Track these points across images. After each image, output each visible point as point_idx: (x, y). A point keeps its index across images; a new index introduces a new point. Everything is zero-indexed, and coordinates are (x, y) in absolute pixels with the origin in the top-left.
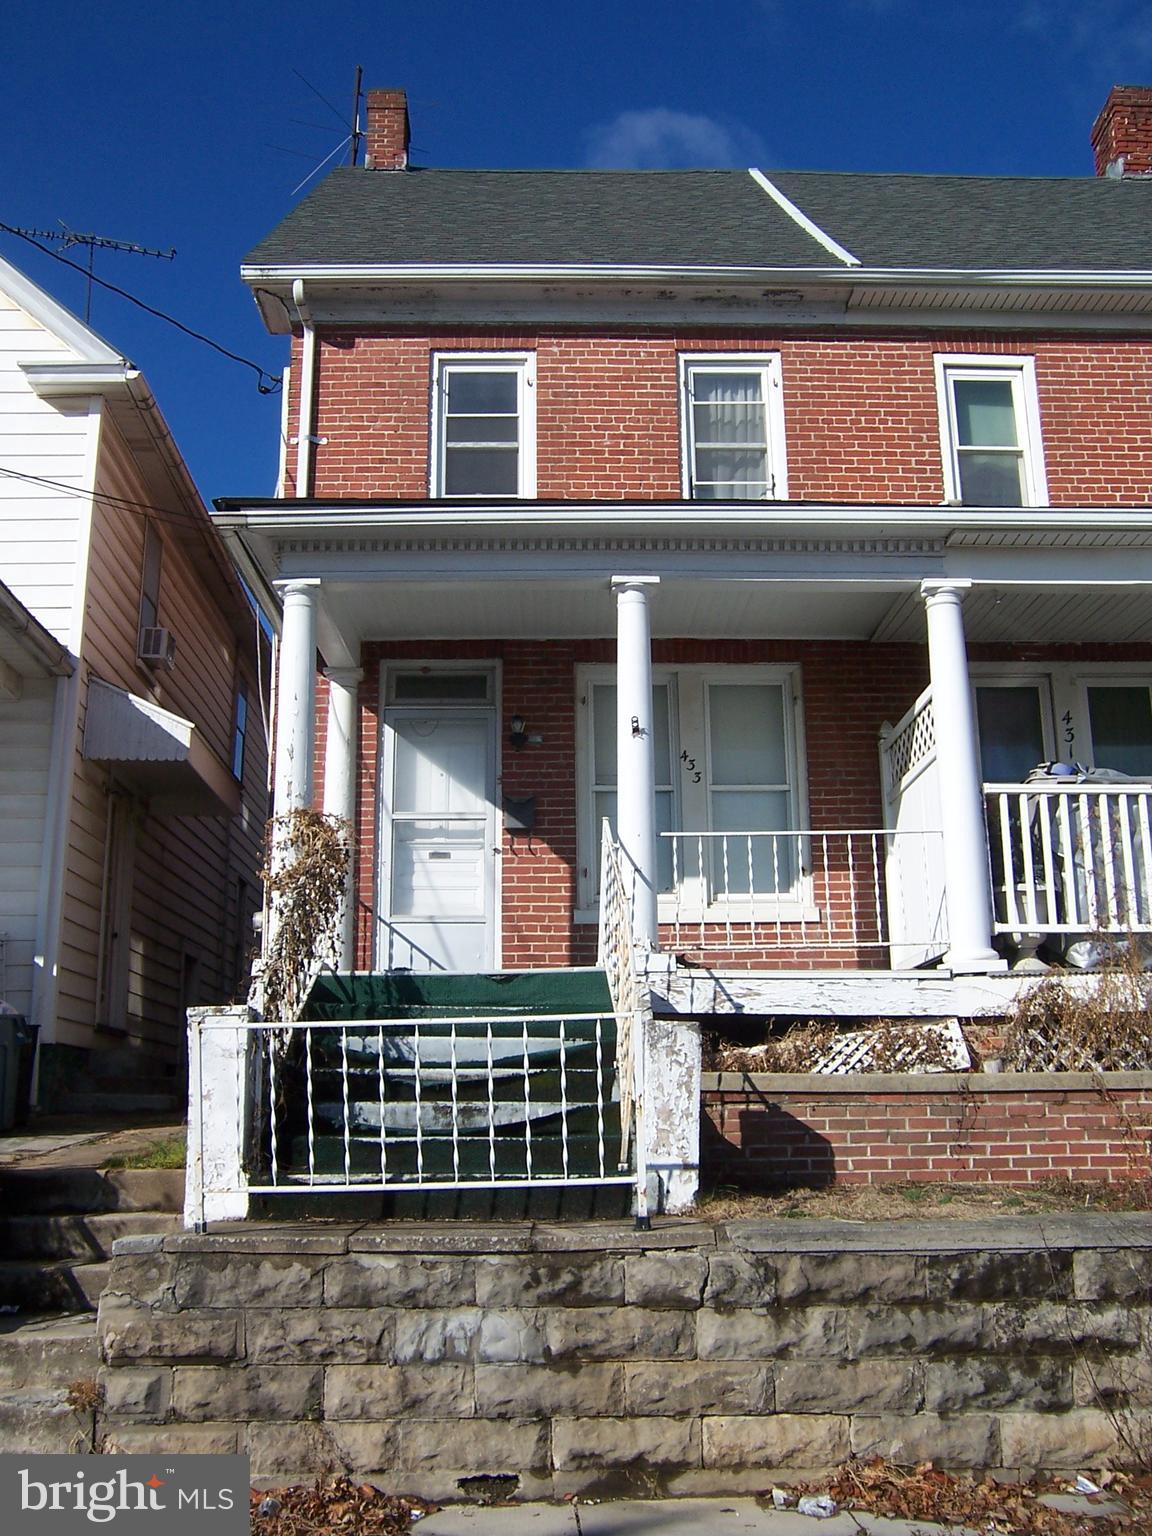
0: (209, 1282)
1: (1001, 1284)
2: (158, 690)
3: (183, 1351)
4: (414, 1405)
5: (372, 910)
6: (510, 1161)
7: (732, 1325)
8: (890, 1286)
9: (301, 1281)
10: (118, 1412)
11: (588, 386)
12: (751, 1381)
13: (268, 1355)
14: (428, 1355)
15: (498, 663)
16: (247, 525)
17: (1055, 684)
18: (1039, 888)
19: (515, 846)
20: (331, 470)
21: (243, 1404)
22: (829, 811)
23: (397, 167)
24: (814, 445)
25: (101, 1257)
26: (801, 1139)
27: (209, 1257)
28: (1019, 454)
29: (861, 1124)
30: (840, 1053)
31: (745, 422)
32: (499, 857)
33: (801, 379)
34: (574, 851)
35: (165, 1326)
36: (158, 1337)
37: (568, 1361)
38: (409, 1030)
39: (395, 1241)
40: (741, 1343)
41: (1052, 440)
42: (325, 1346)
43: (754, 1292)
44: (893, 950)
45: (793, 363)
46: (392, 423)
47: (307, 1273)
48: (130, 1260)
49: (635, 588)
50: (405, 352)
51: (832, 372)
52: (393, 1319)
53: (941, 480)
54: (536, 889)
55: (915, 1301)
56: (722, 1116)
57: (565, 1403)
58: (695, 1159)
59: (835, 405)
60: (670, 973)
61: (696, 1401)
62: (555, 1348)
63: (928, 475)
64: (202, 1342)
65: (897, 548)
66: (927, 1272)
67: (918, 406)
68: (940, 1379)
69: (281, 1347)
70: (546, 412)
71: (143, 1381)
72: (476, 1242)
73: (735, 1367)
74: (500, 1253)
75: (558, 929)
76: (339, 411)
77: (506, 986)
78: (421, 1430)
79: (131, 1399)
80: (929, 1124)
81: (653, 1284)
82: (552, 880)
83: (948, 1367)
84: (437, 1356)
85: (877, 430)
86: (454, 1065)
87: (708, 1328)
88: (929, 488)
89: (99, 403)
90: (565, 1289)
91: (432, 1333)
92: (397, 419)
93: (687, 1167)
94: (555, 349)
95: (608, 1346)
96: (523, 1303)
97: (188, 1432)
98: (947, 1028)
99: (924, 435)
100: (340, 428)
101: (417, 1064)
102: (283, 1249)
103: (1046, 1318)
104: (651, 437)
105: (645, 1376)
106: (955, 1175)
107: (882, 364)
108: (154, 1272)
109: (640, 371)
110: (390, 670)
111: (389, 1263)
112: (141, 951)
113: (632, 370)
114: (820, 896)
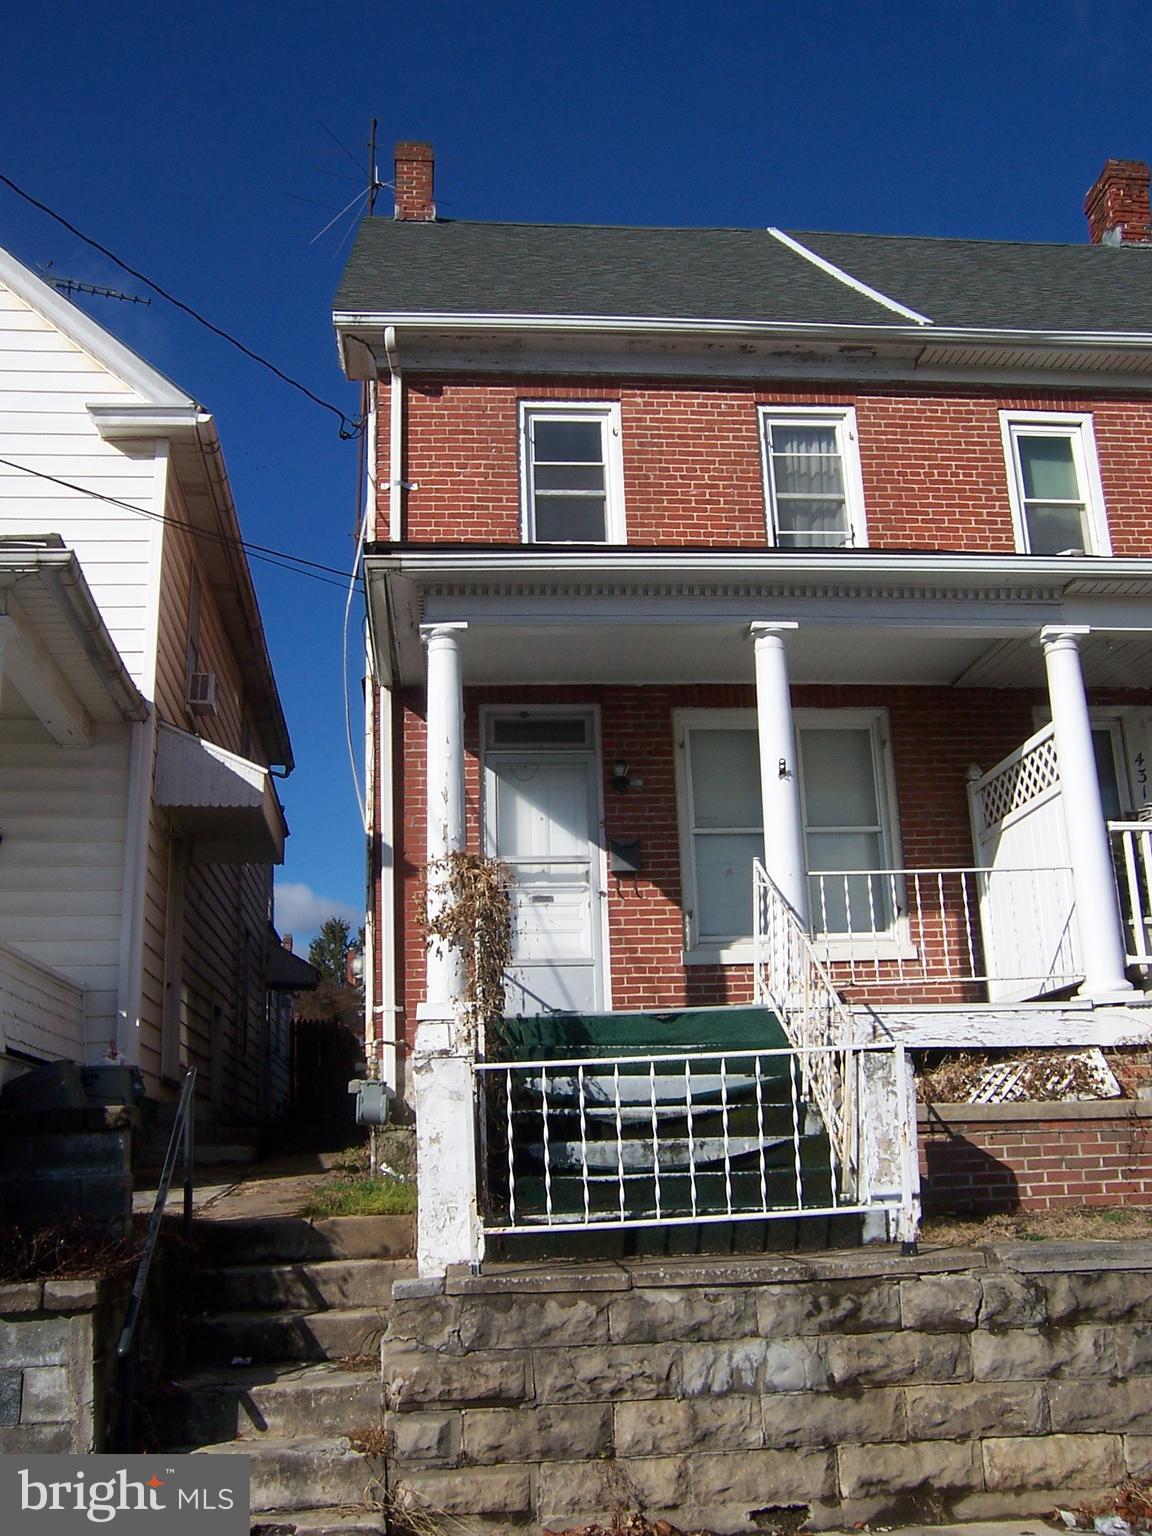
0: (495, 1323)
3: (472, 1394)
4: (704, 1438)
7: (1007, 1346)
9: (587, 1318)
10: (410, 1458)
11: (672, 437)
12: (1028, 1401)
13: (559, 1395)
14: (716, 1388)
15: (596, 708)
16: (401, 568)
17: (1128, 727)
19: (620, 889)
20: (422, 516)
21: (535, 1445)
22: (921, 851)
23: (427, 218)
24: (890, 497)
25: (324, 1306)
27: (494, 1298)
28: (1081, 507)
29: (1036, 1151)
30: (989, 1084)
31: (820, 474)
32: (605, 900)
33: (876, 433)
34: (680, 892)
35: (453, 1369)
36: (447, 1381)
37: (849, 1388)
38: (608, 1070)
39: (679, 1275)
40: (1017, 1363)
41: (1113, 493)
42: (615, 1382)
43: (1027, 1313)
44: (989, 983)
45: (868, 417)
46: (482, 470)
47: (592, 1310)
48: (412, 1303)
49: (774, 634)
50: (492, 401)
51: (905, 426)
52: (679, 1353)
53: (1011, 531)
54: (643, 931)
57: (851, 1430)
58: (917, 1189)
59: (908, 458)
61: (976, 1423)
62: (838, 1375)
63: (999, 526)
64: (493, 1384)
65: (1019, 597)
67: (987, 460)
69: (570, 1386)
70: (632, 461)
71: (434, 1426)
72: (758, 1272)
73: (1011, 1388)
74: (781, 1283)
75: (665, 970)
76: (429, 457)
77: (671, 1025)
78: (712, 1463)
79: (424, 1444)
80: (1100, 1149)
81: (930, 1308)
82: (658, 922)
84: (725, 1388)
85: (950, 483)
86: (653, 1102)
87: (984, 1350)
88: (1000, 539)
89: (165, 447)
90: (846, 1316)
91: (719, 1365)
92: (486, 467)
93: (910, 1196)
94: (639, 400)
95: (889, 1371)
96: (804, 1332)
97: (482, 1476)
98: (1090, 1057)
99: (994, 488)
100: (429, 474)
101: (618, 1104)
102: (567, 1287)
104: (735, 487)
105: (926, 1400)
106: (1127, 1198)
107: (951, 419)
108: (437, 1315)
109: (722, 422)
110: (488, 715)
111: (674, 1297)
112: (186, 1001)
113: (715, 422)
114: (915, 935)
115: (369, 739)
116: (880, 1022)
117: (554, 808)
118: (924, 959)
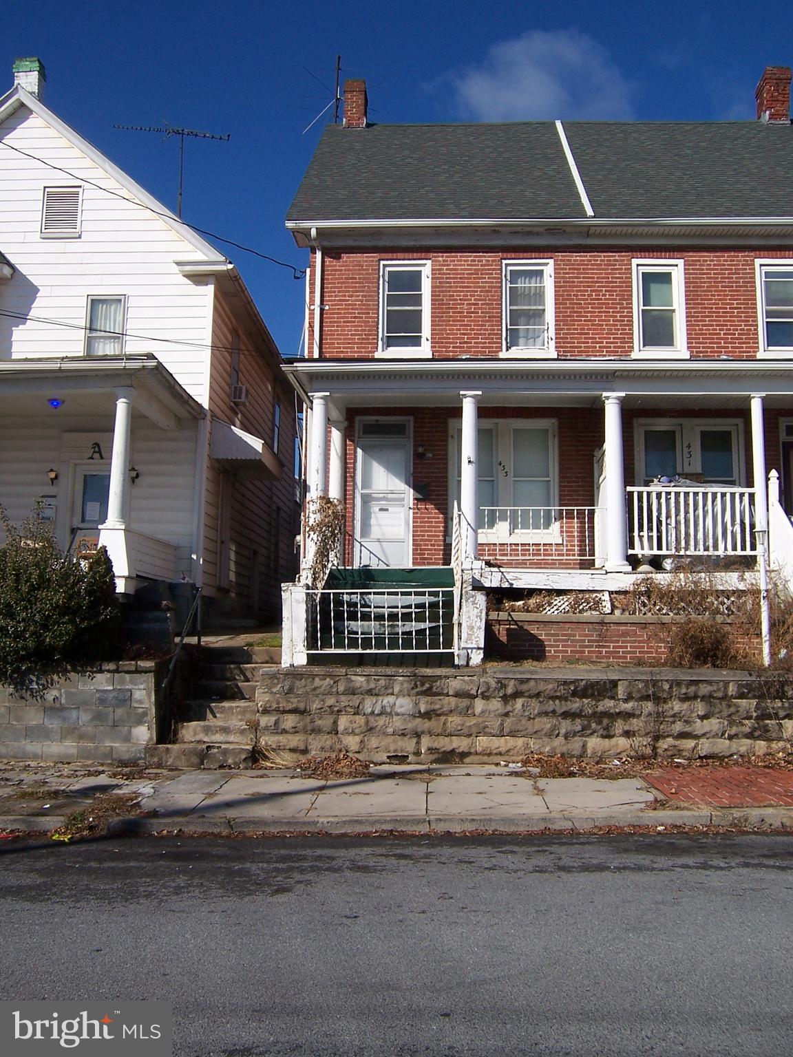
0: (296, 684)
1: (590, 692)
2: (239, 416)
3: (287, 709)
4: (371, 729)
5: (352, 536)
6: (407, 644)
7: (488, 704)
8: (547, 692)
9: (330, 685)
10: (264, 729)
11: (457, 278)
12: (494, 724)
13: (318, 711)
14: (376, 712)
15: (411, 418)
16: (297, 371)
17: (684, 430)
18: (650, 534)
19: (419, 506)
20: (331, 322)
21: (309, 728)
22: (569, 491)
23: (361, 126)
24: (568, 308)
25: (247, 680)
26: (532, 640)
27: (296, 676)
28: (673, 311)
29: (558, 635)
30: (556, 605)
31: (535, 294)
32: (411, 511)
33: (564, 273)
34: (446, 509)
35: (280, 700)
36: (278, 703)
37: (427, 715)
38: (370, 593)
39: (365, 671)
40: (491, 710)
41: (690, 304)
42: (339, 708)
43: (497, 692)
44: (596, 560)
45: (560, 265)
46: (360, 298)
47: (332, 682)
48: (267, 676)
49: (470, 396)
50: (366, 261)
51: (580, 269)
52: (363, 699)
53: (632, 325)
54: (428, 527)
55: (557, 697)
56: (499, 630)
57: (426, 730)
58: (482, 646)
59: (580, 287)
60: (482, 569)
61: (474, 730)
62: (422, 711)
63: (626, 323)
64: (294, 705)
65: (591, 378)
66: (562, 687)
67: (622, 287)
68: (565, 726)
69: (322, 708)
70: (436, 291)
71: (273, 719)
72: (394, 672)
73: (489, 719)
74: (403, 676)
75: (438, 545)
76: (334, 292)
78: (373, 738)
79: (269, 725)
80: (586, 635)
81: (459, 689)
82: (436, 522)
83: (568, 722)
84: (379, 712)
85: (601, 299)
86: (386, 607)
87: (479, 705)
89: (212, 279)
90: (427, 690)
91: (377, 704)
92: (362, 296)
93: (479, 648)
94: (440, 259)
95: (442, 710)
96: (411, 694)
97: (290, 737)
98: (603, 595)
99: (625, 302)
100: (335, 300)
101: (372, 607)
102: (322, 673)
103: (607, 704)
104: (488, 304)
105: (456, 722)
106: (596, 657)
107: (605, 265)
108: (276, 681)
109: (483, 270)
110: (360, 421)
111: (362, 679)
112: (234, 549)
113: (478, 270)
114: (562, 532)
115: (304, 431)
116: (504, 576)
117: (389, 467)
118: (565, 543)
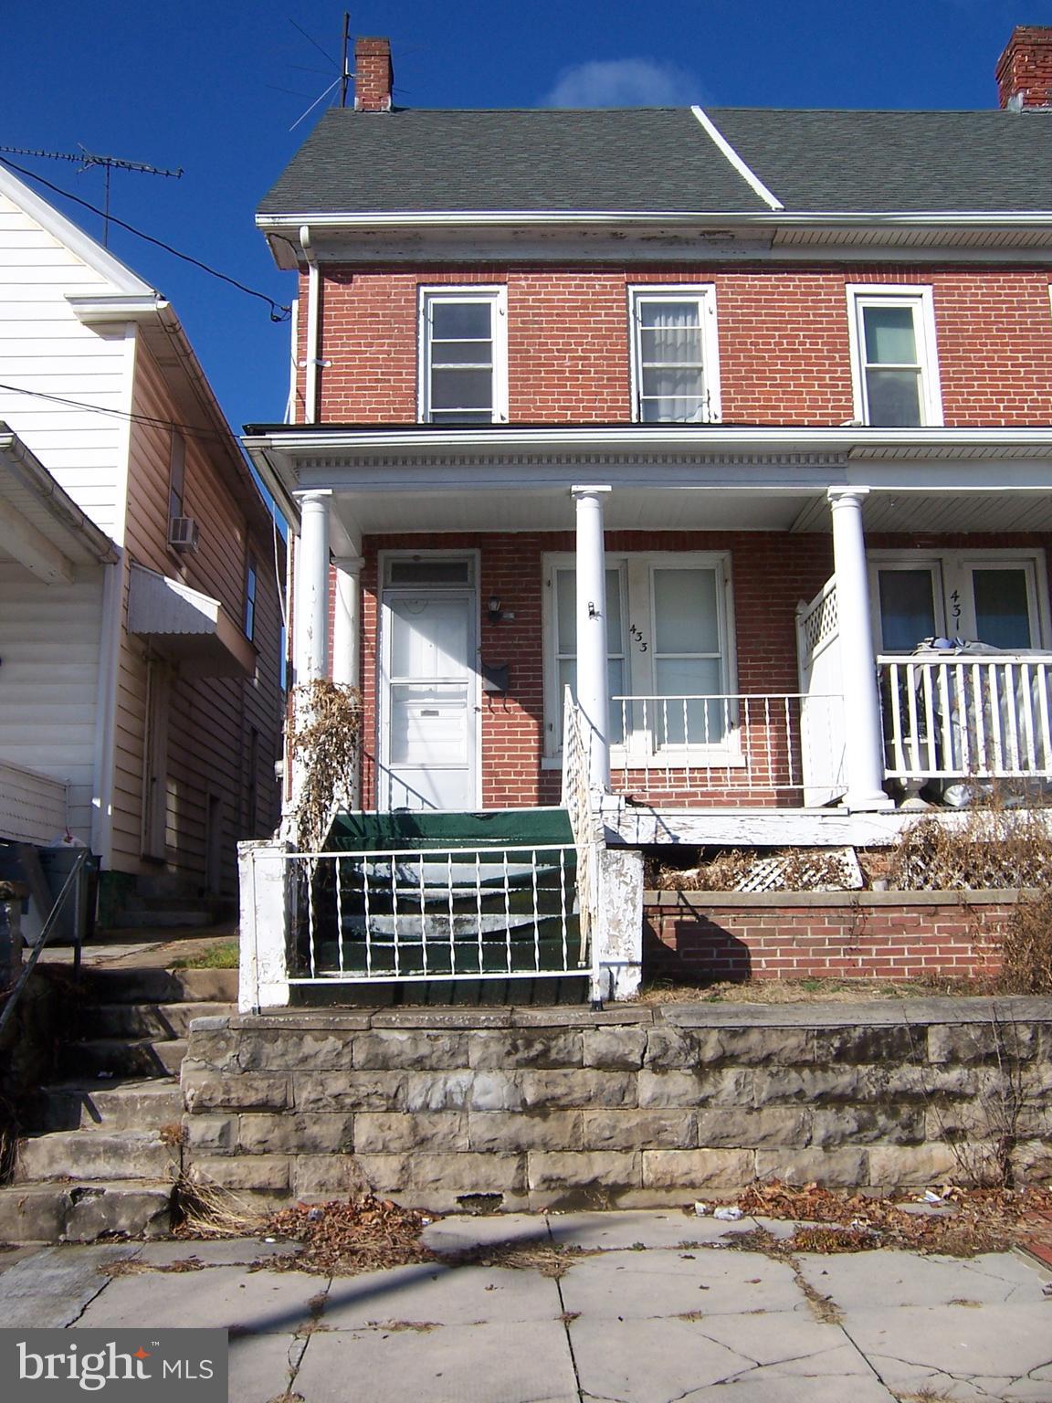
0: (264, 1050)
1: (872, 1050)
2: (184, 570)
3: (246, 1103)
4: (422, 1142)
5: (374, 759)
6: (495, 960)
7: (665, 1082)
8: (786, 1053)
9: (335, 1050)
10: (199, 1147)
11: (551, 315)
12: (679, 1124)
13: (312, 1106)
14: (433, 1105)
16: (271, 447)
17: (944, 566)
18: (922, 741)
19: (492, 706)
20: (335, 389)
21: (293, 1142)
22: (754, 674)
23: (383, 109)
24: (743, 365)
25: (172, 1036)
26: (723, 943)
27: (265, 1032)
28: (918, 371)
29: (772, 932)
30: (758, 875)
31: (684, 344)
32: (479, 714)
33: (733, 307)
34: (541, 709)
35: (232, 1083)
36: (227, 1092)
37: (540, 1109)
38: (415, 859)
39: (408, 1020)
40: (673, 1095)
41: (946, 358)
42: (354, 1098)
43: (682, 1058)
44: (806, 792)
45: (726, 293)
46: (386, 348)
47: (339, 1044)
48: (204, 1034)
49: (591, 495)
50: (396, 287)
51: (760, 301)
52: (406, 1078)
53: (850, 393)
54: (510, 741)
55: (805, 1064)
56: (661, 926)
57: (538, 1140)
58: (638, 958)
59: (760, 329)
60: (620, 811)
61: (637, 1139)
62: (529, 1100)
63: (840, 389)
64: (261, 1096)
66: (815, 1042)
67: (832, 330)
68: (824, 1122)
69: (321, 1099)
70: (516, 337)
71: (217, 1125)
72: (469, 1020)
73: (667, 1114)
74: (488, 1028)
75: (528, 774)
76: (341, 338)
77: (488, 822)
78: (428, 1161)
79: (209, 1137)
80: (826, 931)
81: (604, 1052)
82: (523, 733)
83: (830, 1114)
84: (440, 1105)
85: (798, 351)
86: (450, 885)
87: (647, 1084)
88: (840, 400)
89: (133, 329)
90: (538, 1055)
91: (435, 1088)
92: (389, 345)
93: (632, 964)
94: (523, 283)
95: (570, 1098)
96: (505, 1066)
97: (252, 1162)
98: (844, 855)
99: (837, 355)
100: (341, 352)
101: (422, 885)
102: (320, 1026)
103: (907, 1076)
104: (605, 358)
105: (599, 1121)
106: (847, 972)
107: (802, 294)
108: (222, 1044)
109: (595, 301)
110: (387, 559)
111: (403, 1036)
113: (588, 301)
114: (744, 746)
116: (661, 822)
117: (437, 639)
118: (749, 766)
